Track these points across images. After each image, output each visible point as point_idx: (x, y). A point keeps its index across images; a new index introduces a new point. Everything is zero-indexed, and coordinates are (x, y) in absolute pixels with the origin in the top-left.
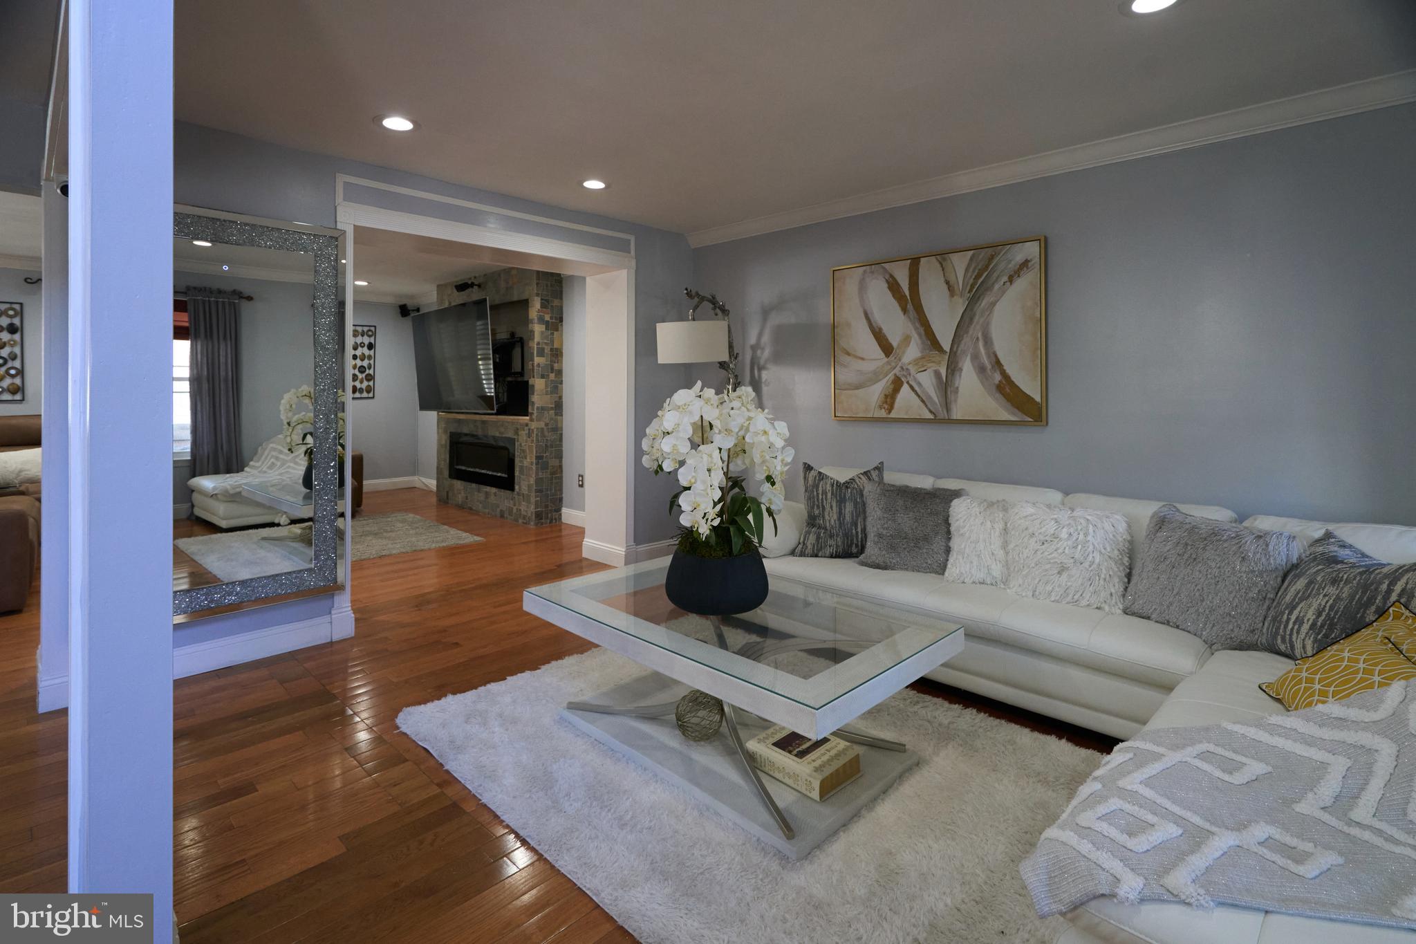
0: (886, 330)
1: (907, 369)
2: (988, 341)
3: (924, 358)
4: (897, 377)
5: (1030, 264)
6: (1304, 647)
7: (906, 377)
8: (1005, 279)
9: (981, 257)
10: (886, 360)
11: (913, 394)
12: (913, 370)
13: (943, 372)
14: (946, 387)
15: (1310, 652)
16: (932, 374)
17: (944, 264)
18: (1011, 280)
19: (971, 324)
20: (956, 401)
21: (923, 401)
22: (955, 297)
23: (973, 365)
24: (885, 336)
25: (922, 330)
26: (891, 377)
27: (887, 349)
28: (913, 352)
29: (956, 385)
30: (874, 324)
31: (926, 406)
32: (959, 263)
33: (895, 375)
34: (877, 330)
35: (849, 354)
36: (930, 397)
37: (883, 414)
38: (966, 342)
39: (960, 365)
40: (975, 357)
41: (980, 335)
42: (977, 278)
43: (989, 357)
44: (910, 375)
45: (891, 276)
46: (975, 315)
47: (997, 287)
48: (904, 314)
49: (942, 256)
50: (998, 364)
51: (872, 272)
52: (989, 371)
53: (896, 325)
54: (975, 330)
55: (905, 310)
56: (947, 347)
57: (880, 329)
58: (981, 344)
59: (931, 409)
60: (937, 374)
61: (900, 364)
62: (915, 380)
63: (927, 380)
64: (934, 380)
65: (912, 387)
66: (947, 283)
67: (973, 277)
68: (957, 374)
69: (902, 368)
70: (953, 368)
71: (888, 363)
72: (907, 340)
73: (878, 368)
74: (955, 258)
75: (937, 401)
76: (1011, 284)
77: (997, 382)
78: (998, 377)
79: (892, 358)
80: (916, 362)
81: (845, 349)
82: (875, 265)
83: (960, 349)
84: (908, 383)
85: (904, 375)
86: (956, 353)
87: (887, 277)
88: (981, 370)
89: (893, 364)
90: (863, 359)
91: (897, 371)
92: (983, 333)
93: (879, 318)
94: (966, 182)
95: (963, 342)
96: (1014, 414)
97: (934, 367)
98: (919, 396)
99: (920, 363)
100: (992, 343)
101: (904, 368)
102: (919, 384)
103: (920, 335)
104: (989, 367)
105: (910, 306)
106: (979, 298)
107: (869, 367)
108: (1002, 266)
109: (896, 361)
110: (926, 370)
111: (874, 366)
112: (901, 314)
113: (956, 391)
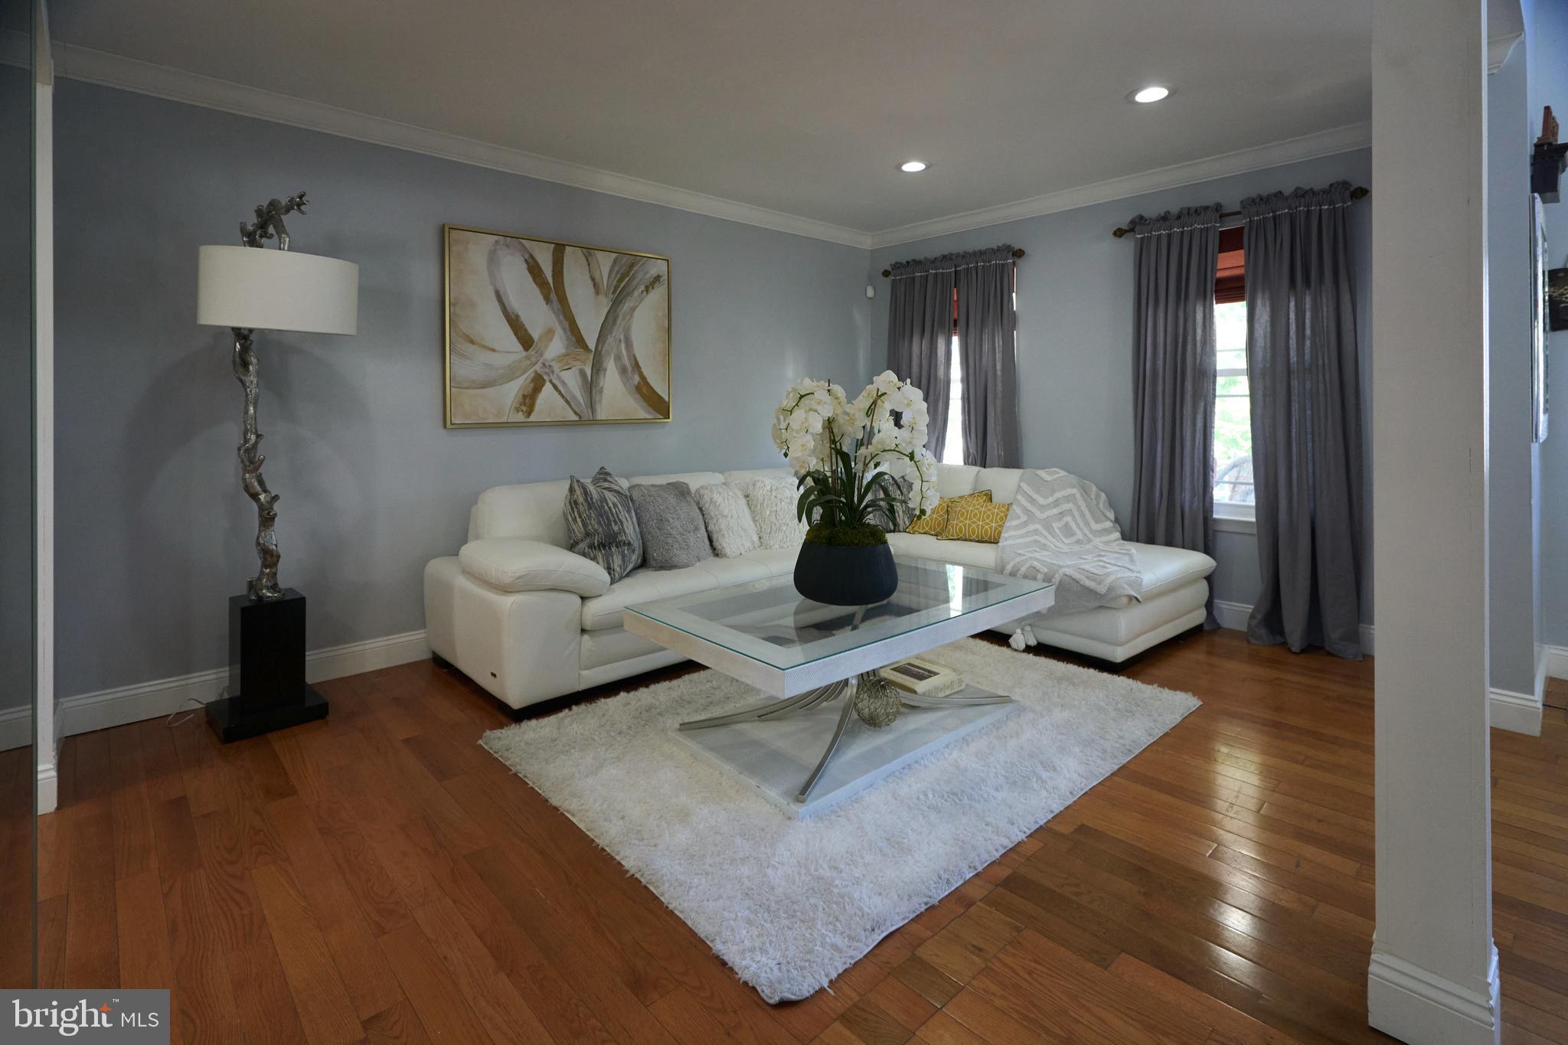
0: (525, 318)
1: (550, 366)
2: (629, 345)
3: (568, 355)
4: (538, 374)
5: (661, 279)
6: (904, 522)
7: (549, 375)
8: (642, 288)
9: (624, 261)
10: (524, 353)
11: (556, 394)
12: (556, 367)
13: (589, 372)
14: (591, 387)
15: (907, 523)
16: (578, 372)
17: (590, 260)
18: (647, 289)
19: (615, 325)
20: (600, 402)
21: (567, 402)
22: (600, 296)
23: (616, 366)
24: (523, 325)
25: (567, 325)
26: (530, 374)
27: (526, 342)
28: (556, 347)
29: (601, 385)
30: (508, 309)
31: (571, 407)
32: (605, 262)
33: (536, 372)
34: (513, 317)
35: (472, 342)
36: (575, 397)
37: (520, 417)
38: (610, 340)
39: (605, 364)
40: (618, 358)
41: (622, 337)
42: (621, 280)
43: (629, 359)
44: (553, 372)
45: (531, 256)
46: (618, 316)
47: (636, 294)
48: (547, 304)
49: (588, 251)
50: (637, 366)
51: (508, 246)
52: (629, 372)
53: (538, 316)
54: (618, 332)
55: (547, 300)
56: (592, 345)
57: (517, 316)
58: (623, 345)
59: (577, 410)
60: (582, 373)
61: (541, 361)
62: (559, 378)
63: (571, 380)
64: (579, 379)
65: (555, 387)
66: (593, 279)
67: (617, 279)
68: (602, 373)
69: (544, 364)
70: (598, 368)
71: (528, 358)
72: (549, 333)
73: (514, 362)
74: (599, 255)
75: (582, 402)
76: (647, 293)
77: (636, 383)
78: (637, 379)
79: (531, 352)
80: (560, 358)
81: (467, 336)
82: (512, 238)
83: (604, 349)
84: (551, 381)
85: (546, 373)
86: (600, 353)
87: (527, 256)
88: (623, 371)
89: (534, 360)
90: (494, 350)
91: (538, 367)
92: (625, 336)
93: (515, 303)
94: (608, 183)
95: (607, 342)
96: (649, 413)
97: (579, 365)
98: (563, 397)
99: (565, 360)
100: (632, 346)
101: (547, 364)
102: (564, 383)
103: (564, 329)
104: (630, 369)
105: (553, 296)
106: (621, 301)
107: (499, 361)
108: (640, 275)
109: (536, 355)
110: (570, 368)
111: (509, 360)
112: (543, 302)
113: (601, 391)
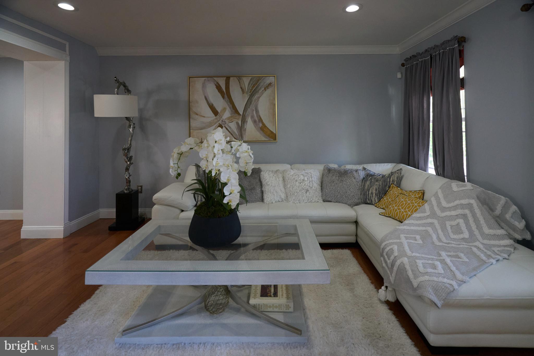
0: (215, 105)
1: (225, 121)
2: (257, 111)
3: (232, 117)
4: (220, 124)
5: (272, 84)
7: (224, 124)
8: (263, 89)
9: (254, 80)
10: (215, 117)
11: (227, 131)
12: (227, 121)
13: (240, 123)
14: (241, 128)
16: (235, 123)
17: (240, 80)
18: (265, 90)
19: (251, 104)
20: (245, 134)
21: (232, 134)
22: (244, 94)
23: (252, 121)
24: (215, 107)
25: (231, 106)
26: (217, 124)
27: (216, 113)
28: (227, 114)
29: (245, 127)
30: (209, 102)
31: (233, 136)
32: (246, 81)
33: (219, 123)
34: (211, 105)
35: (197, 114)
36: (235, 133)
38: (249, 110)
39: (247, 120)
40: (252, 117)
41: (254, 109)
42: (254, 86)
43: (257, 117)
44: (226, 123)
45: (217, 83)
46: (252, 101)
47: (260, 91)
48: (223, 99)
49: (239, 78)
50: (261, 120)
51: (209, 80)
52: (257, 122)
53: (220, 103)
54: (252, 107)
55: (223, 97)
56: (241, 113)
57: (212, 105)
58: (254, 112)
59: (235, 137)
60: (237, 123)
61: (221, 119)
62: (228, 126)
63: (233, 126)
64: (236, 126)
65: (227, 129)
66: (241, 88)
67: (251, 87)
68: (245, 123)
69: (222, 121)
70: (244, 121)
71: (216, 119)
72: (224, 109)
73: (211, 121)
74: (244, 79)
75: (238, 134)
76: (265, 91)
77: (260, 126)
79: (218, 117)
80: (228, 118)
81: (196, 113)
82: (210, 77)
83: (246, 114)
84: (225, 127)
85: (223, 124)
86: (245, 115)
87: (216, 83)
88: (255, 122)
89: (218, 119)
90: (204, 117)
91: (220, 122)
92: (255, 108)
93: (212, 100)
95: (248, 111)
96: (266, 138)
97: (236, 120)
98: (230, 132)
99: (230, 119)
100: (259, 112)
101: (223, 121)
102: (230, 127)
103: (230, 108)
104: (257, 121)
105: (226, 96)
106: (254, 95)
107: (206, 120)
108: (262, 84)
109: (219, 118)
110: (232, 122)
111: (209, 120)
112: (222, 99)
113: (245, 130)
